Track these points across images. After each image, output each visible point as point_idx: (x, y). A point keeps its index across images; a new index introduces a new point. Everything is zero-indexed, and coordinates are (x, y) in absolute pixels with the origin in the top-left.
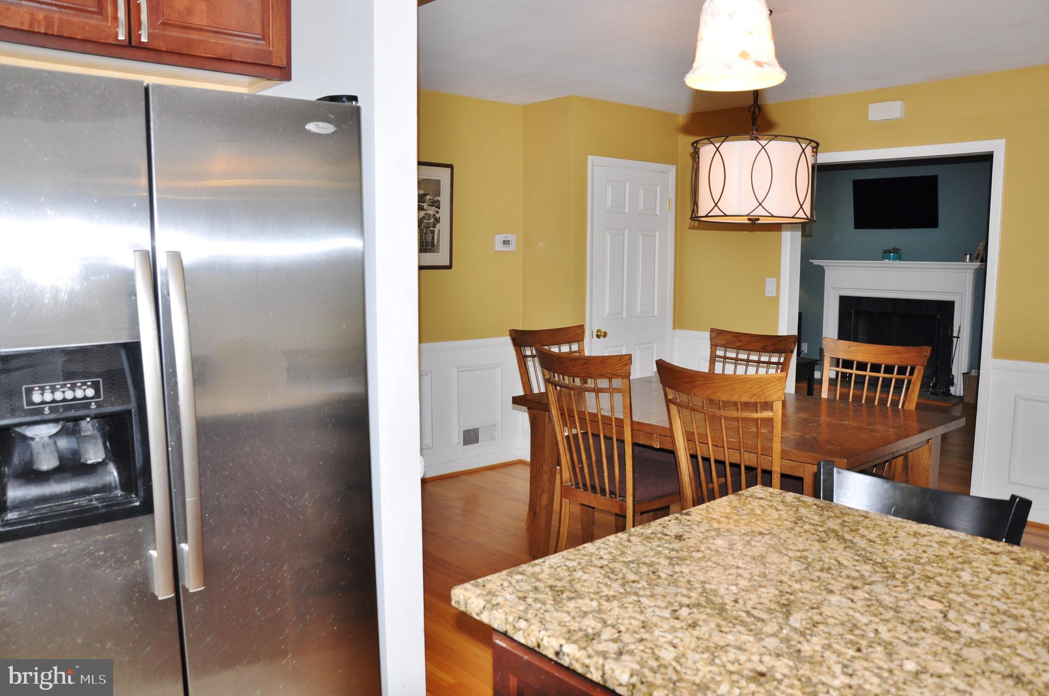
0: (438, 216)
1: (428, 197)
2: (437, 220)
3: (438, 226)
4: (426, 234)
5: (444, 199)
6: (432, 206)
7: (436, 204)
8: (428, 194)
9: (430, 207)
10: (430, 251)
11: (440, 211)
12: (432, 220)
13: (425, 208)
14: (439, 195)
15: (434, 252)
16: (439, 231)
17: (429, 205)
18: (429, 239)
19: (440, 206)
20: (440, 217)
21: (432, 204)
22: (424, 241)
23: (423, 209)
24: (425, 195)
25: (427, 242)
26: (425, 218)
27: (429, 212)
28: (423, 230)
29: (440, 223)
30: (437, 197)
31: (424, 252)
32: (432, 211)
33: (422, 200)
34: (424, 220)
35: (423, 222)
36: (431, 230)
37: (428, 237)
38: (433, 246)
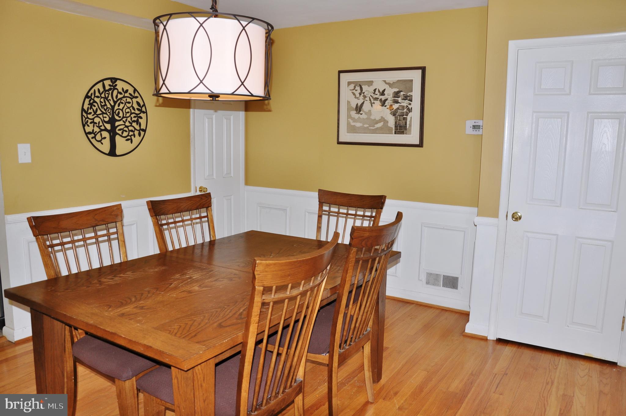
0: (410, 107)
1: (402, 93)
2: (410, 110)
3: (410, 114)
4: (399, 120)
5: (416, 94)
6: (406, 100)
7: (408, 98)
8: (402, 91)
9: (404, 101)
10: (402, 133)
11: (412, 103)
12: (405, 110)
13: (399, 101)
14: (412, 91)
15: (406, 134)
16: (411, 118)
17: (403, 99)
18: (402, 124)
19: (412, 99)
20: (411, 108)
21: (405, 98)
22: (398, 126)
23: (397, 102)
24: (399, 92)
25: (400, 126)
26: (400, 109)
27: (402, 104)
28: (398, 118)
29: (412, 112)
30: (410, 92)
31: (398, 134)
32: (405, 103)
33: (397, 96)
34: (399, 111)
35: (398, 112)
36: (404, 118)
37: (401, 123)
38: (406, 129)
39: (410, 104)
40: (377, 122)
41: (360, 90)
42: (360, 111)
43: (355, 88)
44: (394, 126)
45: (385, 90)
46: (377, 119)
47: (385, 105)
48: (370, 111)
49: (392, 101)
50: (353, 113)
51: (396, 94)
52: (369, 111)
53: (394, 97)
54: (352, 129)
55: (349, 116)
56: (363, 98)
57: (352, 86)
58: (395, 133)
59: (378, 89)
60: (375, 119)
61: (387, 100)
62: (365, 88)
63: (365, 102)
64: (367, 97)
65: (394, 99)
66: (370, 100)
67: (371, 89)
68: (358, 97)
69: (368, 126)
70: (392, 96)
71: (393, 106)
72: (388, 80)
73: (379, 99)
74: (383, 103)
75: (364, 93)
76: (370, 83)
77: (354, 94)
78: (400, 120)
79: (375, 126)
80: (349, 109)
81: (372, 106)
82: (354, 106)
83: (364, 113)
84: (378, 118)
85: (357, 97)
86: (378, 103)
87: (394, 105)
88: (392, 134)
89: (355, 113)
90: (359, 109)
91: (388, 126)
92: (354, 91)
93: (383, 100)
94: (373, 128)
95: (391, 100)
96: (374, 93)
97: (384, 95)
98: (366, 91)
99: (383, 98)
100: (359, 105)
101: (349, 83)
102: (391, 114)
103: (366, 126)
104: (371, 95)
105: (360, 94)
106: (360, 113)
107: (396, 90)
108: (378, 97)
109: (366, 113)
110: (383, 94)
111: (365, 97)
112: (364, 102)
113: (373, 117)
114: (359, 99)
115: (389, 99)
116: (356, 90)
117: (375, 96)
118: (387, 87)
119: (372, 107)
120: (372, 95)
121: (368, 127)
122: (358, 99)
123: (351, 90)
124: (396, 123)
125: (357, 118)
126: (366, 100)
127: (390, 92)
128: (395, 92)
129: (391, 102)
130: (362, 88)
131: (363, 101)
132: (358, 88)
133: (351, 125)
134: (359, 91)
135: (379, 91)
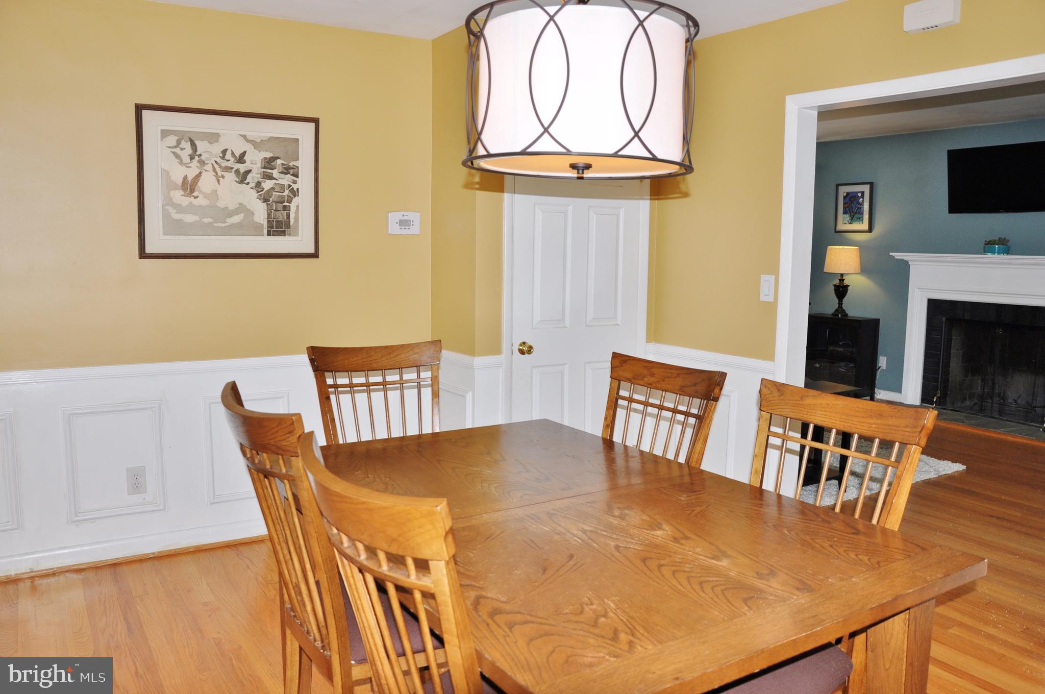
0: (295, 187)
1: (279, 162)
2: (295, 193)
3: (295, 201)
4: (276, 210)
5: (305, 164)
6: (287, 174)
7: (291, 171)
8: (278, 158)
9: (283, 176)
10: (283, 233)
11: (299, 180)
12: (286, 193)
13: (274, 176)
14: (298, 159)
15: (289, 235)
16: (298, 207)
17: (282, 173)
18: (281, 217)
19: (298, 174)
20: (298, 189)
21: (285, 171)
22: (273, 221)
23: (271, 177)
24: (274, 159)
25: (277, 222)
26: (276, 190)
27: (281, 182)
28: (272, 206)
29: (298, 196)
30: (294, 161)
31: (274, 235)
32: (286, 180)
33: (269, 166)
34: (274, 193)
35: (272, 194)
36: (284, 206)
37: (280, 215)
38: (288, 226)
39: (295, 182)
40: (231, 214)
41: (192, 149)
42: (192, 191)
43: (180, 143)
44: (266, 221)
45: (245, 152)
46: (230, 208)
47: (246, 182)
48: (215, 192)
49: (260, 174)
50: (178, 196)
51: (267, 162)
52: (212, 191)
53: (265, 168)
54: (173, 227)
55: (168, 202)
56: (198, 165)
57: (172, 140)
58: (269, 234)
59: (232, 151)
60: (227, 207)
61: (250, 171)
62: (201, 146)
63: (204, 174)
64: (208, 164)
65: (264, 172)
66: (215, 170)
67: (217, 149)
68: (188, 164)
69: (210, 220)
70: (259, 165)
71: (263, 184)
72: (251, 135)
73: (234, 170)
74: (243, 178)
75: (200, 155)
76: (213, 138)
77: (177, 156)
78: (278, 211)
79: (227, 220)
80: (169, 185)
81: (218, 181)
82: (180, 182)
83: (201, 196)
84: (232, 206)
85: (184, 162)
86: (231, 177)
87: (265, 182)
88: (263, 236)
89: (182, 195)
90: (190, 187)
91: (254, 221)
92: (177, 150)
93: (242, 171)
94: (223, 225)
95: (259, 172)
96: (223, 158)
97: (245, 162)
98: (205, 152)
99: (242, 168)
100: (190, 178)
101: (165, 133)
102: (260, 199)
103: (206, 220)
104: (216, 162)
105: (192, 158)
106: (194, 194)
107: (269, 155)
108: (232, 166)
109: (206, 196)
110: (241, 159)
111: (202, 163)
112: (200, 173)
113: (221, 204)
114: (190, 167)
115: (255, 171)
116: (182, 149)
117: (224, 164)
118: (249, 148)
119: (219, 184)
120: (219, 160)
121: (210, 223)
122: (187, 167)
123: (169, 147)
124: (269, 215)
125: (187, 206)
126: (206, 171)
127: (255, 159)
128: (265, 158)
129: (259, 176)
130: (196, 146)
131: (199, 171)
132: (187, 145)
133: (174, 219)
134: (189, 150)
135: (233, 153)
